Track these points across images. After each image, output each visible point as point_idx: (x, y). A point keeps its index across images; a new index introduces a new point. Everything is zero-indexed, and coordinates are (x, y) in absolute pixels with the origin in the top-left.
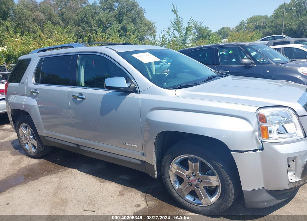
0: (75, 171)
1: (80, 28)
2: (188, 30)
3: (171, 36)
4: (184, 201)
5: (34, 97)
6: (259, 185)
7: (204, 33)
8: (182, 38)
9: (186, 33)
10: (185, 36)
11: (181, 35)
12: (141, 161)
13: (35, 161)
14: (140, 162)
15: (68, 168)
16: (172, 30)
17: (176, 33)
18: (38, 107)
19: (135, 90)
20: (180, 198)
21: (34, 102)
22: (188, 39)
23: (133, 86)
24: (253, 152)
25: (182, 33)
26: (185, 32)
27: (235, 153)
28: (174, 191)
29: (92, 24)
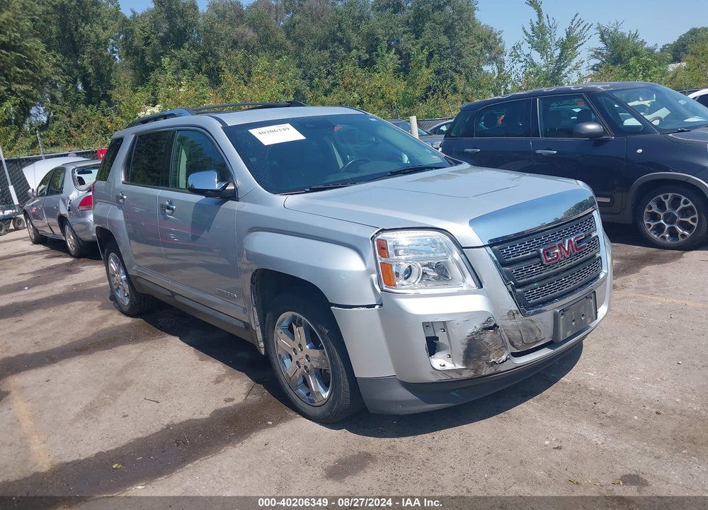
0: (176, 340)
1: (327, 54)
2: (567, 48)
3: (523, 64)
4: (294, 396)
5: (120, 206)
6: (388, 371)
7: (623, 49)
8: (552, 67)
9: (561, 54)
10: (557, 61)
11: (549, 60)
12: (244, 322)
13: (128, 320)
14: (242, 325)
15: (166, 335)
16: (526, 48)
17: (536, 56)
18: (124, 223)
19: (233, 196)
20: (290, 391)
21: (119, 216)
22: (567, 70)
23: (230, 187)
24: (366, 309)
25: (552, 56)
26: (558, 52)
27: (336, 308)
28: (282, 378)
29: (353, 45)
